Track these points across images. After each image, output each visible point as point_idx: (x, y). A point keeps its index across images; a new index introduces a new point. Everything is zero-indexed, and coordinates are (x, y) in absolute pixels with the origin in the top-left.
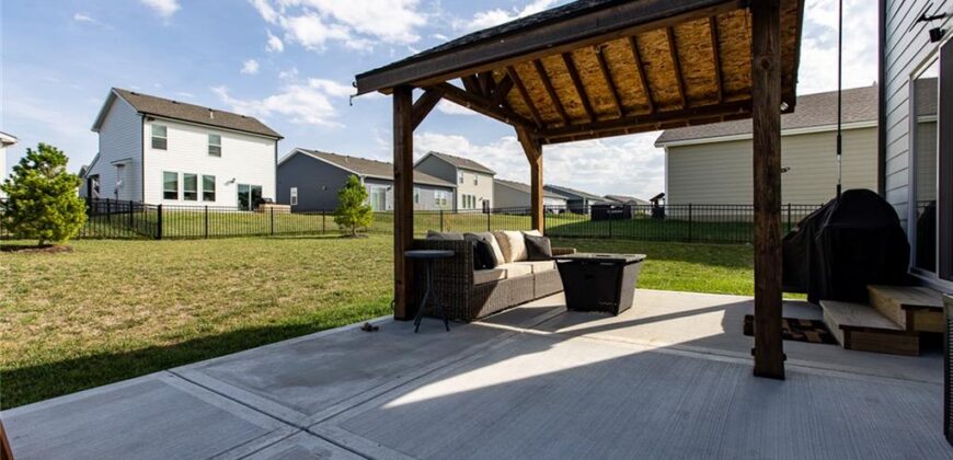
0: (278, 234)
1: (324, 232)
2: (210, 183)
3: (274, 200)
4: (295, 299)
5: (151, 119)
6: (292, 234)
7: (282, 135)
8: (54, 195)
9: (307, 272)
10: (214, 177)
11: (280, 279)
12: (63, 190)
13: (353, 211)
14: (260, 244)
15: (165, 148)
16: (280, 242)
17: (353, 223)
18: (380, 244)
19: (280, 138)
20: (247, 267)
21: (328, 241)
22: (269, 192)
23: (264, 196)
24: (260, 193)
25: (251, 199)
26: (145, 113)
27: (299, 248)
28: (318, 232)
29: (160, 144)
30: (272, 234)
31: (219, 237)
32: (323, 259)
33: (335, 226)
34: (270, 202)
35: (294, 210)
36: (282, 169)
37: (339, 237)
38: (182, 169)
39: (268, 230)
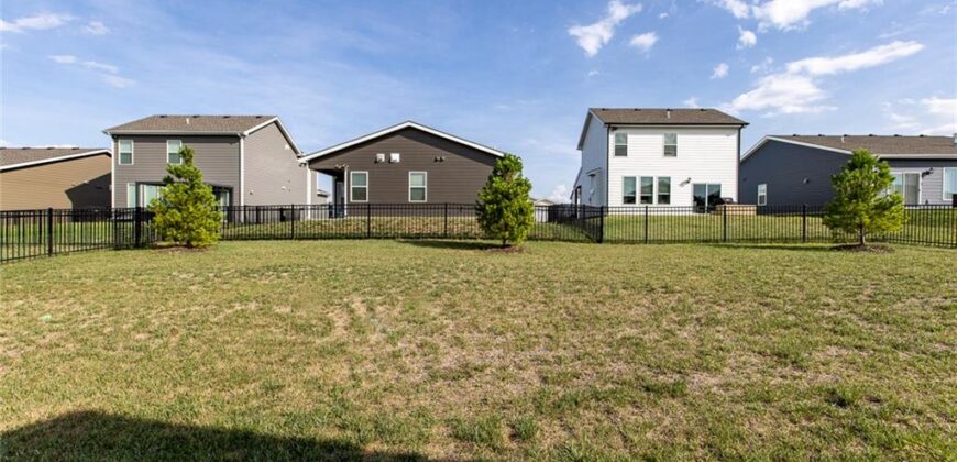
0: (733, 240)
1: (804, 239)
2: (665, 184)
3: (735, 200)
4: (726, 386)
5: (615, 129)
6: (753, 241)
7: (746, 121)
8: (510, 200)
9: (767, 313)
10: (669, 179)
11: (713, 321)
12: (516, 194)
13: (862, 206)
14: (702, 255)
15: (626, 155)
16: (732, 252)
17: (861, 226)
18: (930, 265)
19: (744, 125)
20: (667, 290)
21: (810, 253)
22: (729, 191)
23: (723, 195)
24: (719, 192)
25: (708, 200)
26: (610, 124)
27: (758, 265)
28: (794, 240)
29: (621, 151)
30: (725, 240)
31: (660, 242)
32: (801, 288)
33: (826, 231)
34: (731, 202)
35: (760, 211)
36: (745, 166)
37: (832, 249)
38: (639, 173)
39: (720, 236)
